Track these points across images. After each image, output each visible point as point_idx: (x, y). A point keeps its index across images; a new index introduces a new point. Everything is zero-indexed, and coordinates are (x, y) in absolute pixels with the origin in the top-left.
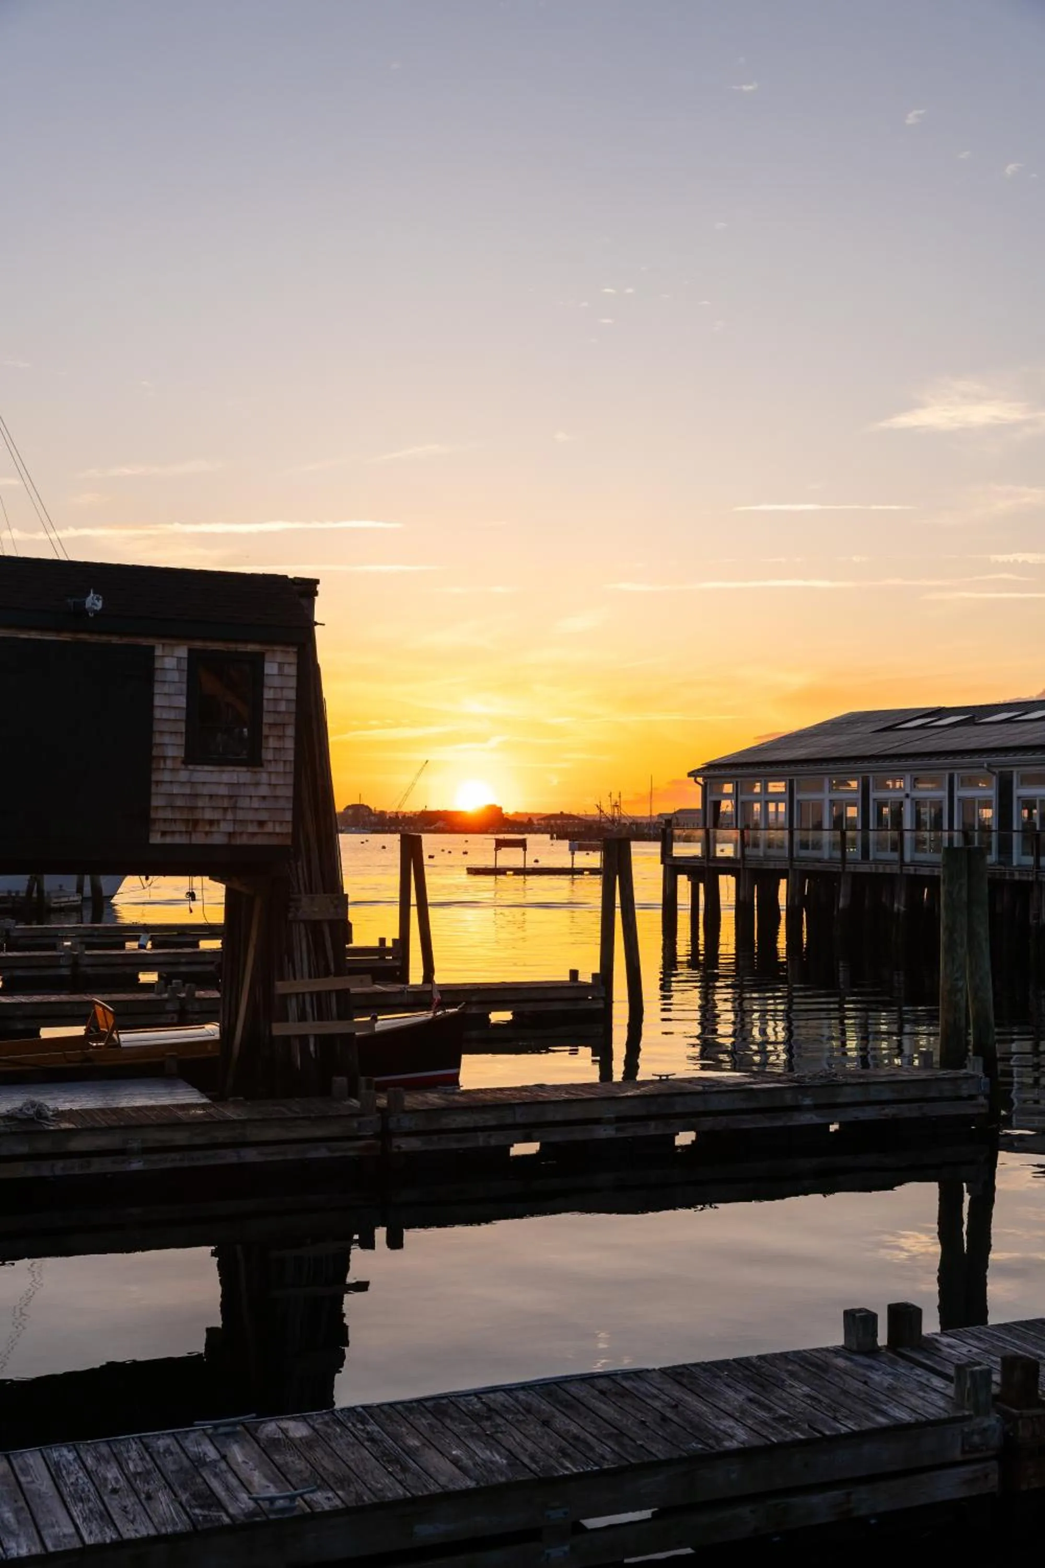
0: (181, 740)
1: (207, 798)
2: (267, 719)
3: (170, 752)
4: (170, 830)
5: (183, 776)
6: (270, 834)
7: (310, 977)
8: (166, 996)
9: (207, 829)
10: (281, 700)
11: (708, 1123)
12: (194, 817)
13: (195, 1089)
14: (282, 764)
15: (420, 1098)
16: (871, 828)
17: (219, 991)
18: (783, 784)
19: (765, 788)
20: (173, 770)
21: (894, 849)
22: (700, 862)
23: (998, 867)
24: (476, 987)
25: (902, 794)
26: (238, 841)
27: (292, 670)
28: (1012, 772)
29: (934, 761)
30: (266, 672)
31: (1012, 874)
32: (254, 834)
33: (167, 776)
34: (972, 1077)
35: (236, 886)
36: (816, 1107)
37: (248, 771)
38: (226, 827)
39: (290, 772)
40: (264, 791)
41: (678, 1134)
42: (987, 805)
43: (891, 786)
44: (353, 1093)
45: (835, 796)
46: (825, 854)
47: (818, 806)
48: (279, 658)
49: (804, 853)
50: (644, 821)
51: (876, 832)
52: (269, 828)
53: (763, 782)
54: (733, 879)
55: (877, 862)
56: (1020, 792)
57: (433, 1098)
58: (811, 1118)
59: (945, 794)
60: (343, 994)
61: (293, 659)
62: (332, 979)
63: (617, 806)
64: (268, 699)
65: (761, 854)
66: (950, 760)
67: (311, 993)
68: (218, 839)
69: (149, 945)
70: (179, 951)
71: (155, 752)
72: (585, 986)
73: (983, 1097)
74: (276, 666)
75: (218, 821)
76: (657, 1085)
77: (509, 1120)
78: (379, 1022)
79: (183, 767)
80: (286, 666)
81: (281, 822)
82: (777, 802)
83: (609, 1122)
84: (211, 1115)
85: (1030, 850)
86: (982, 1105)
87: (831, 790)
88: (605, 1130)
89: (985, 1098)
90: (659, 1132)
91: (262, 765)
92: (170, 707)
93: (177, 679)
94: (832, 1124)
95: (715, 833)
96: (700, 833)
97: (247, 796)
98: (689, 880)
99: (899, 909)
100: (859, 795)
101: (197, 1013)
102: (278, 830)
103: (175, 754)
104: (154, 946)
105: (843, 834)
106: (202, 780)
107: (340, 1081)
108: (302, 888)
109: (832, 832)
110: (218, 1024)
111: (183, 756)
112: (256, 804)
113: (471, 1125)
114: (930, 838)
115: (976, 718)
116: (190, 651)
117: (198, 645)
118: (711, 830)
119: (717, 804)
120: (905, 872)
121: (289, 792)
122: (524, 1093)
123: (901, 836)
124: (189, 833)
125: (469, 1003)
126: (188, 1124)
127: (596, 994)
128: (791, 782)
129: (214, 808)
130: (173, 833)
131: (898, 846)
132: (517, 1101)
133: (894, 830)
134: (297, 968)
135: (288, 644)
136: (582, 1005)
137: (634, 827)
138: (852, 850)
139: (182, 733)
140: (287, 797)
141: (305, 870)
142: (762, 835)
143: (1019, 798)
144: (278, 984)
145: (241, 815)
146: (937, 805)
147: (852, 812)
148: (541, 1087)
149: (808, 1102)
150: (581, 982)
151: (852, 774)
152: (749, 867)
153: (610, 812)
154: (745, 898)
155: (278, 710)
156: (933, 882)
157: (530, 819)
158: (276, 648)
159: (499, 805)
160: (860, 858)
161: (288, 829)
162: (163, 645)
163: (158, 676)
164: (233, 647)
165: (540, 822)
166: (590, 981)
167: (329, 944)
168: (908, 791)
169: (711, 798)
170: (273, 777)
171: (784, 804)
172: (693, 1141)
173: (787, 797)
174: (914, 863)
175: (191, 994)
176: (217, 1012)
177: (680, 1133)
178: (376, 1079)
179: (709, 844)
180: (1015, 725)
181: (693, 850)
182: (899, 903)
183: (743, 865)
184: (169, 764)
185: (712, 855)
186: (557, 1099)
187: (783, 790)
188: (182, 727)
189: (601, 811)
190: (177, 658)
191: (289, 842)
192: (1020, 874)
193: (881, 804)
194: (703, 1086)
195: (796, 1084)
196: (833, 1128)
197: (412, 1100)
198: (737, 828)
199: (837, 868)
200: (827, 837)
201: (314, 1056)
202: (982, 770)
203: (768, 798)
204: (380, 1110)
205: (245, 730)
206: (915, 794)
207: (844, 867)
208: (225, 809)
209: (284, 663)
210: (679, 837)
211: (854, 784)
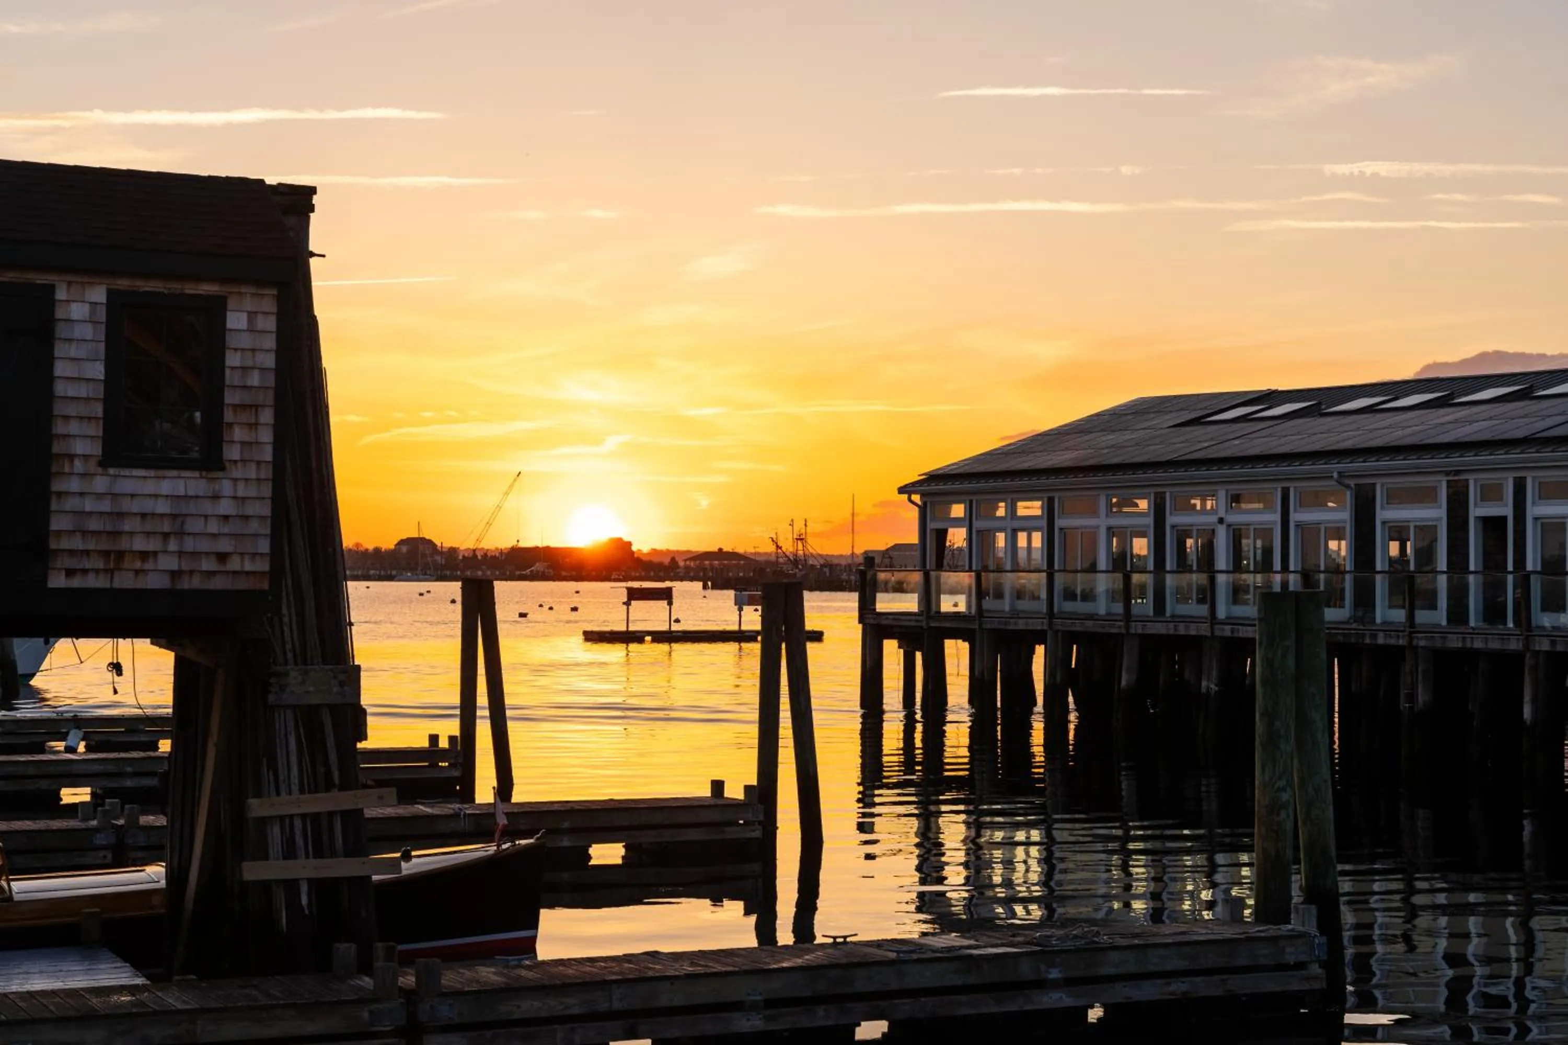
0: (96, 430)
1: (139, 518)
2: (230, 398)
3: (80, 447)
4: (81, 567)
5: (100, 484)
6: (235, 573)
7: (302, 791)
8: (94, 823)
9: (138, 565)
10: (253, 368)
11: (905, 1008)
12: (117, 548)
13: (128, 964)
14: (254, 466)
15: (468, 974)
16: (1168, 568)
17: (165, 815)
18: (1038, 504)
19: (1012, 510)
20: (83, 475)
21: (1201, 601)
22: (917, 621)
23: (1354, 626)
24: (568, 807)
25: (1214, 519)
26: (185, 584)
27: (270, 323)
28: (1374, 485)
29: (1260, 469)
30: (229, 325)
31: (1374, 636)
32: (211, 574)
33: (74, 485)
34: (1302, 935)
35: (190, 654)
36: (1069, 983)
37: (201, 477)
38: (168, 563)
39: (267, 480)
40: (226, 507)
41: (859, 1025)
42: (1338, 535)
43: (1198, 507)
44: (365, 967)
45: (1115, 522)
46: (1101, 607)
47: (1091, 537)
48: (249, 304)
49: (1069, 606)
50: (843, 562)
51: (1175, 575)
52: (234, 564)
53: (1009, 501)
54: (966, 645)
55: (1177, 619)
56: (1385, 514)
57: (488, 974)
58: (1061, 997)
59: (1275, 517)
60: (353, 817)
61: (269, 305)
62: (335, 793)
63: (801, 539)
64: (232, 368)
65: (1007, 608)
66: (1284, 468)
67: (303, 816)
68: (155, 581)
69: (81, 748)
70: (123, 755)
71: (56, 448)
72: (734, 805)
73: (1317, 965)
74: (244, 317)
75: (155, 553)
76: (830, 951)
77: (603, 1006)
78: (414, 860)
79: (100, 470)
80: (260, 317)
81: (254, 555)
82: (1029, 531)
83: (754, 1007)
84: (142, 1004)
85: (1401, 603)
86: (1316, 978)
87: (1109, 513)
88: (748, 1020)
89: (1320, 967)
90: (830, 1023)
91: (223, 469)
92: (79, 379)
93: (89, 337)
94: (1092, 1007)
95: (938, 579)
96: (916, 577)
97: (201, 515)
98: (900, 647)
99: (1208, 688)
100: (1150, 521)
101: (143, 849)
102: (248, 567)
103: (88, 451)
104: (89, 749)
105: (1127, 579)
106: (129, 491)
107: (346, 950)
108: (290, 655)
109: (1109, 575)
110: (164, 864)
111: (100, 453)
112: (213, 527)
113: (544, 1014)
114: (1255, 583)
115: (1323, 407)
116: (110, 293)
117: (123, 283)
118: (933, 574)
119: (941, 535)
120: (1217, 633)
121: (265, 510)
122: (626, 965)
123: (1212, 580)
124: (110, 572)
125: (550, 832)
126: (107, 1016)
127: (750, 817)
128: (1051, 501)
129: (148, 534)
130: (85, 571)
131: (1207, 595)
132: (614, 977)
133: (1203, 572)
134: (281, 778)
135: (260, 283)
136: (731, 833)
137: (826, 570)
138: (1139, 601)
139: (96, 418)
140: (263, 518)
141: (295, 628)
142: (1009, 580)
143: (1384, 523)
144: (253, 802)
145: (189, 544)
146: (1264, 533)
147: (1141, 546)
148: (654, 955)
149: (1054, 974)
150: (727, 798)
151: (1141, 489)
152: (989, 626)
153: (791, 549)
154: (982, 673)
155: (249, 383)
156: (1245, 647)
157: (673, 559)
158: (243, 290)
159: (626, 539)
160: (1151, 613)
161: (263, 566)
162: (69, 284)
163: (61, 331)
164: (175, 287)
165: (688, 563)
166: (741, 796)
167: (331, 742)
168: (1222, 514)
169: (932, 525)
170: (241, 485)
171: (1039, 534)
172: (884, 1034)
173: (1044, 523)
174: (1231, 621)
175: (133, 822)
176: (162, 847)
177: (863, 1023)
178: (400, 947)
179: (928, 597)
180: (1379, 416)
181: (909, 603)
182: (1209, 680)
183: (980, 625)
184: (78, 465)
185: (934, 608)
186: (677, 973)
187: (1038, 512)
188: (98, 410)
189: (778, 547)
190: (91, 303)
191: (266, 586)
192: (1385, 637)
193: (1182, 535)
194: (898, 952)
195: (1039, 948)
196: (1095, 1014)
197: (452, 978)
198: (970, 570)
199: (1118, 628)
200: (1103, 583)
201: (307, 912)
202: (1333, 483)
203: (1016, 524)
204: (407, 993)
205: (198, 414)
206: (1233, 518)
207: (1128, 627)
208: (166, 536)
209: (256, 313)
210: (886, 582)
211: (1143, 504)
